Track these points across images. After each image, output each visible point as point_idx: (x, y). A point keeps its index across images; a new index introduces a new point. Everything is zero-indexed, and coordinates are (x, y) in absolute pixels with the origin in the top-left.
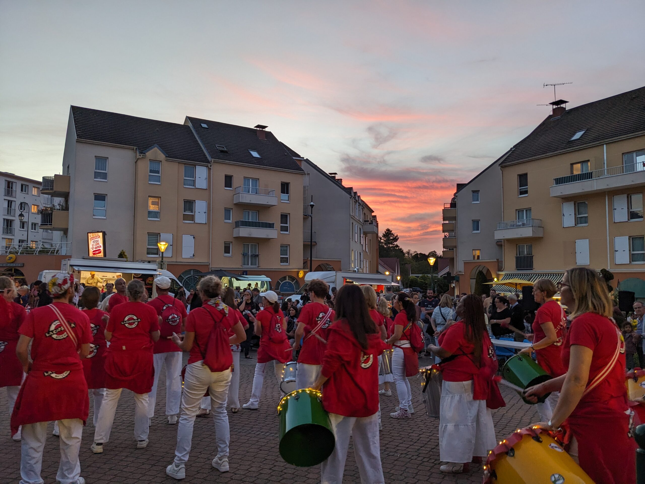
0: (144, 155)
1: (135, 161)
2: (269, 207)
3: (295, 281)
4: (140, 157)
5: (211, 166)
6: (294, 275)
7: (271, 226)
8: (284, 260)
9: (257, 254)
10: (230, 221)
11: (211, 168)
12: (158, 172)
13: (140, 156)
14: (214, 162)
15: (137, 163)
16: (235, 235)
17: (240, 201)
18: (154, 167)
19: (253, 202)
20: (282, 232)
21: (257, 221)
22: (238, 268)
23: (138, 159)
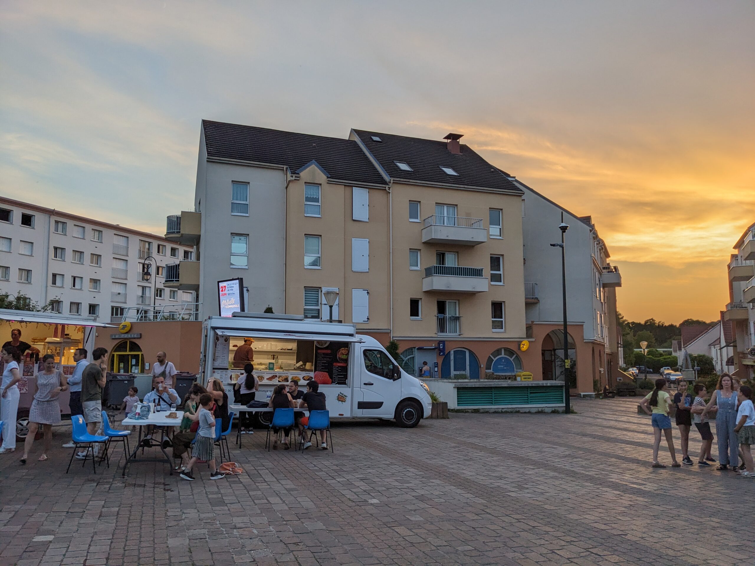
0: (297, 175)
1: (286, 186)
2: (473, 246)
3: (515, 356)
4: (292, 179)
5: (389, 188)
6: (513, 347)
7: (477, 273)
8: (498, 325)
9: (457, 315)
10: (418, 268)
11: (390, 191)
12: (317, 200)
13: (292, 176)
14: (393, 183)
15: (288, 188)
16: (425, 289)
17: (433, 238)
18: (312, 193)
19: (450, 238)
20: (493, 283)
21: (456, 266)
22: (432, 337)
23: (290, 181)
